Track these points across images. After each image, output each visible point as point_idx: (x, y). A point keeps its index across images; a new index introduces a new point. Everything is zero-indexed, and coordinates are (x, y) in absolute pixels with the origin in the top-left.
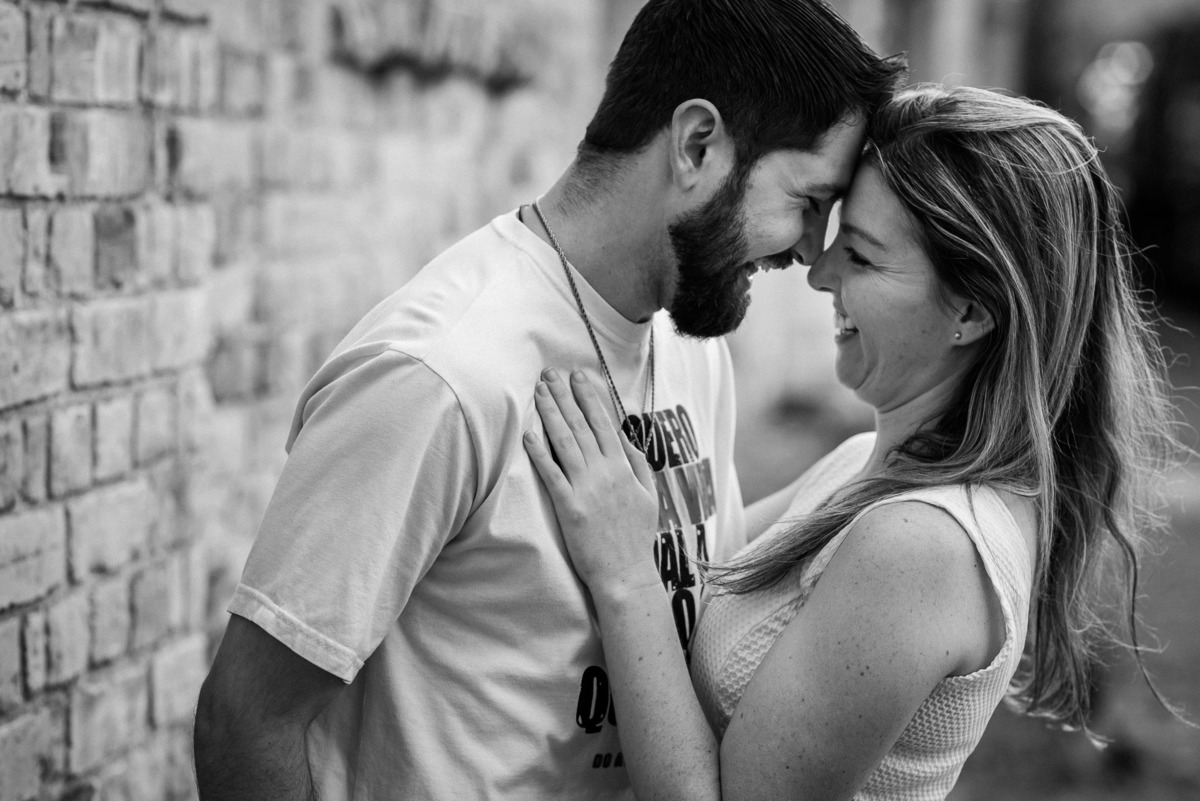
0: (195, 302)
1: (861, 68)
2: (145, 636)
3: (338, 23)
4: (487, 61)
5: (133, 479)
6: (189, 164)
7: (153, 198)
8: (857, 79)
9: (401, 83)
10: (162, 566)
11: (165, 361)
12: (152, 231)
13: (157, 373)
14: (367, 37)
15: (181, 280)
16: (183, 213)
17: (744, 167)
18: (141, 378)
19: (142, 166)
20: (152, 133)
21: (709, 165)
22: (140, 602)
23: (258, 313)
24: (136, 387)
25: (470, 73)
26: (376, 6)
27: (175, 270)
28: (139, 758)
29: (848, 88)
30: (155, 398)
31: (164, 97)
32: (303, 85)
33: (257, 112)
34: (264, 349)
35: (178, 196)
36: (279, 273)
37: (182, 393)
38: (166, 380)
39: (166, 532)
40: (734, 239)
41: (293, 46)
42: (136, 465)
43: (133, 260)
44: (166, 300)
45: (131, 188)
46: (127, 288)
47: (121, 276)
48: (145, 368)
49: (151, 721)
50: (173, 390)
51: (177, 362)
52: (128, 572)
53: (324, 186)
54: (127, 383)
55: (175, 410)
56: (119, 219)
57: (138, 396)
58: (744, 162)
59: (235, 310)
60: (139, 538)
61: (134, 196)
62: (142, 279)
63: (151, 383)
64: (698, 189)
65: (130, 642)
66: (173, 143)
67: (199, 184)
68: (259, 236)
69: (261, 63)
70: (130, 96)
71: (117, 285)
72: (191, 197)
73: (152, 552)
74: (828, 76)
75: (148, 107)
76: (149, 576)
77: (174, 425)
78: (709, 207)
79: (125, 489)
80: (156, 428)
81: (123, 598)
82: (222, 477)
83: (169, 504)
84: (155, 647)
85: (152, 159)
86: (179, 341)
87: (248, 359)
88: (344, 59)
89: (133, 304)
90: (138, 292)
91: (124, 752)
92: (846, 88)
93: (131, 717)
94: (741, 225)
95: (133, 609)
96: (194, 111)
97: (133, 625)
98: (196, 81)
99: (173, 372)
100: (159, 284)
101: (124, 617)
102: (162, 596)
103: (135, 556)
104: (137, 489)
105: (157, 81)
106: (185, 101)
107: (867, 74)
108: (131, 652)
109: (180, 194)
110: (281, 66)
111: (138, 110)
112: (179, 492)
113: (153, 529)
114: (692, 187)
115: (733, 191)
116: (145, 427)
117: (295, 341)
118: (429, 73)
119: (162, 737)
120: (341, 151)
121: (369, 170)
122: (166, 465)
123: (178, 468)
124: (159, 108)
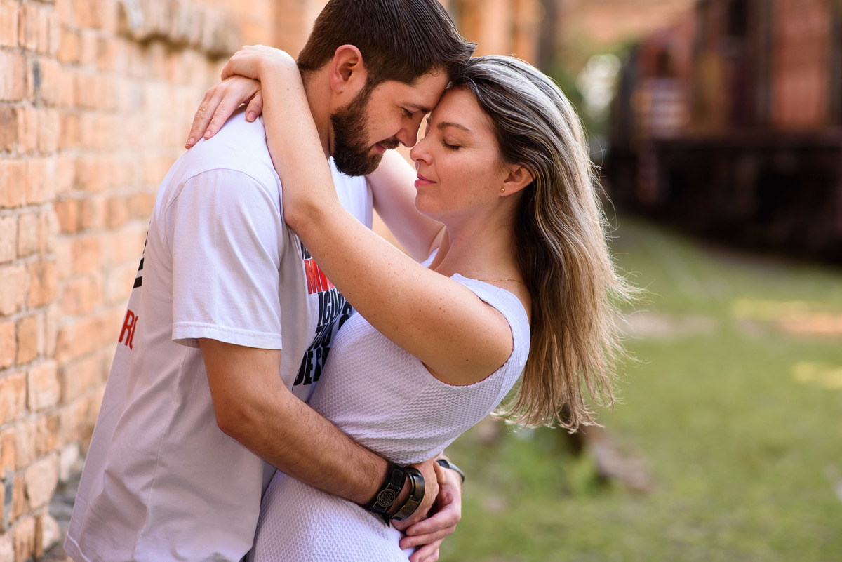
0: (50, 164)
1: (447, 46)
2: (24, 356)
3: (122, 13)
4: (208, 42)
5: (17, 266)
6: (45, 84)
7: (25, 103)
8: (442, 52)
9: (158, 50)
10: (32, 316)
11: (33, 199)
12: (26, 122)
13: (29, 205)
14: (140, 23)
15: (40, 151)
16: (42, 113)
17: (370, 87)
18: (21, 206)
19: (21, 83)
20: (25, 65)
21: (352, 81)
22: (21, 336)
23: (78, 183)
24: (18, 211)
25: (197, 47)
26: (143, 4)
27: (38, 146)
28: (21, 426)
29: (437, 56)
30: (28, 218)
31: (32, 45)
32: (102, 50)
33: (76, 63)
34: (81, 204)
35: (40, 103)
36: (89, 159)
37: (43, 216)
38: (35, 209)
39: (34, 297)
40: (361, 128)
41: (96, 26)
42: (18, 256)
43: (16, 138)
44: (34, 162)
45: (16, 97)
46: (13, 154)
47: (9, 146)
48: (23, 201)
49: (27, 406)
50: (38, 215)
51: (40, 200)
52: (14, 318)
53: (113, 111)
54: (13, 208)
55: (39, 227)
56: (9, 113)
57: (19, 217)
58: (371, 84)
59: (66, 179)
60: (21, 299)
61: (16, 101)
62: (21, 149)
63: (26, 210)
64: (344, 94)
65: (16, 359)
66: (37, 71)
67: (51, 97)
68: (78, 138)
69: (79, 35)
70: (15, 44)
71: (8, 151)
72: (47, 104)
73: (27, 309)
74: (425, 47)
75: (23, 50)
76: (26, 322)
77: (38, 236)
78: (350, 106)
79: (12, 270)
80: (29, 236)
81: (12, 333)
82: (61, 278)
83: (36, 281)
84: (29, 363)
85: (26, 80)
86: (41, 187)
87: (73, 209)
88: (126, 35)
89: (16, 163)
90: (19, 156)
91: (13, 421)
92: (435, 56)
93: (17, 402)
94: (366, 120)
95: (17, 340)
96: (48, 54)
97: (18, 349)
98: (49, 37)
99: (38, 205)
100: (30, 152)
101: (13, 343)
102: (33, 334)
103: (18, 309)
104: (19, 269)
105: (28, 36)
106: (43, 48)
107: (449, 50)
108: (17, 364)
109: (41, 102)
110: (90, 36)
111: (18, 51)
112: (41, 275)
113: (28, 293)
114: (341, 92)
115: (362, 100)
116: (23, 234)
117: (99, 201)
118: (174, 46)
119: (34, 416)
120: (124, 89)
121: (141, 102)
122: (34, 258)
123: (40, 260)
124: (30, 50)
